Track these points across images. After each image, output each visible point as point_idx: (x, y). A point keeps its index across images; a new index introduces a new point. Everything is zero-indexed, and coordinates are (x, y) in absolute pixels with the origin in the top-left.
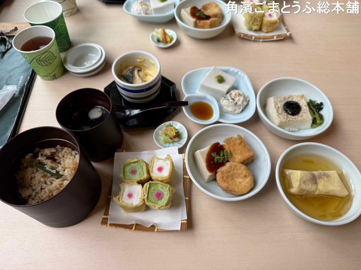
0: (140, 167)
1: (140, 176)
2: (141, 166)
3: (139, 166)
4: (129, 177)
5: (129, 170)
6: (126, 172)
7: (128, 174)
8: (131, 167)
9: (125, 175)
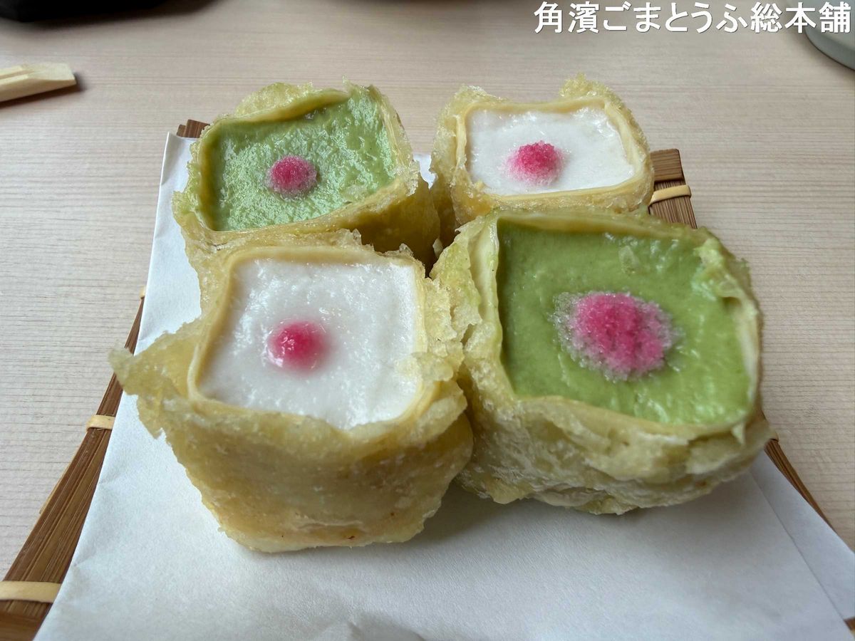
0: (354, 143)
1: (357, 188)
2: (356, 132)
3: (342, 135)
4: (257, 215)
5: (252, 173)
6: (231, 187)
7: (242, 199)
8: (272, 151)
9: (223, 206)
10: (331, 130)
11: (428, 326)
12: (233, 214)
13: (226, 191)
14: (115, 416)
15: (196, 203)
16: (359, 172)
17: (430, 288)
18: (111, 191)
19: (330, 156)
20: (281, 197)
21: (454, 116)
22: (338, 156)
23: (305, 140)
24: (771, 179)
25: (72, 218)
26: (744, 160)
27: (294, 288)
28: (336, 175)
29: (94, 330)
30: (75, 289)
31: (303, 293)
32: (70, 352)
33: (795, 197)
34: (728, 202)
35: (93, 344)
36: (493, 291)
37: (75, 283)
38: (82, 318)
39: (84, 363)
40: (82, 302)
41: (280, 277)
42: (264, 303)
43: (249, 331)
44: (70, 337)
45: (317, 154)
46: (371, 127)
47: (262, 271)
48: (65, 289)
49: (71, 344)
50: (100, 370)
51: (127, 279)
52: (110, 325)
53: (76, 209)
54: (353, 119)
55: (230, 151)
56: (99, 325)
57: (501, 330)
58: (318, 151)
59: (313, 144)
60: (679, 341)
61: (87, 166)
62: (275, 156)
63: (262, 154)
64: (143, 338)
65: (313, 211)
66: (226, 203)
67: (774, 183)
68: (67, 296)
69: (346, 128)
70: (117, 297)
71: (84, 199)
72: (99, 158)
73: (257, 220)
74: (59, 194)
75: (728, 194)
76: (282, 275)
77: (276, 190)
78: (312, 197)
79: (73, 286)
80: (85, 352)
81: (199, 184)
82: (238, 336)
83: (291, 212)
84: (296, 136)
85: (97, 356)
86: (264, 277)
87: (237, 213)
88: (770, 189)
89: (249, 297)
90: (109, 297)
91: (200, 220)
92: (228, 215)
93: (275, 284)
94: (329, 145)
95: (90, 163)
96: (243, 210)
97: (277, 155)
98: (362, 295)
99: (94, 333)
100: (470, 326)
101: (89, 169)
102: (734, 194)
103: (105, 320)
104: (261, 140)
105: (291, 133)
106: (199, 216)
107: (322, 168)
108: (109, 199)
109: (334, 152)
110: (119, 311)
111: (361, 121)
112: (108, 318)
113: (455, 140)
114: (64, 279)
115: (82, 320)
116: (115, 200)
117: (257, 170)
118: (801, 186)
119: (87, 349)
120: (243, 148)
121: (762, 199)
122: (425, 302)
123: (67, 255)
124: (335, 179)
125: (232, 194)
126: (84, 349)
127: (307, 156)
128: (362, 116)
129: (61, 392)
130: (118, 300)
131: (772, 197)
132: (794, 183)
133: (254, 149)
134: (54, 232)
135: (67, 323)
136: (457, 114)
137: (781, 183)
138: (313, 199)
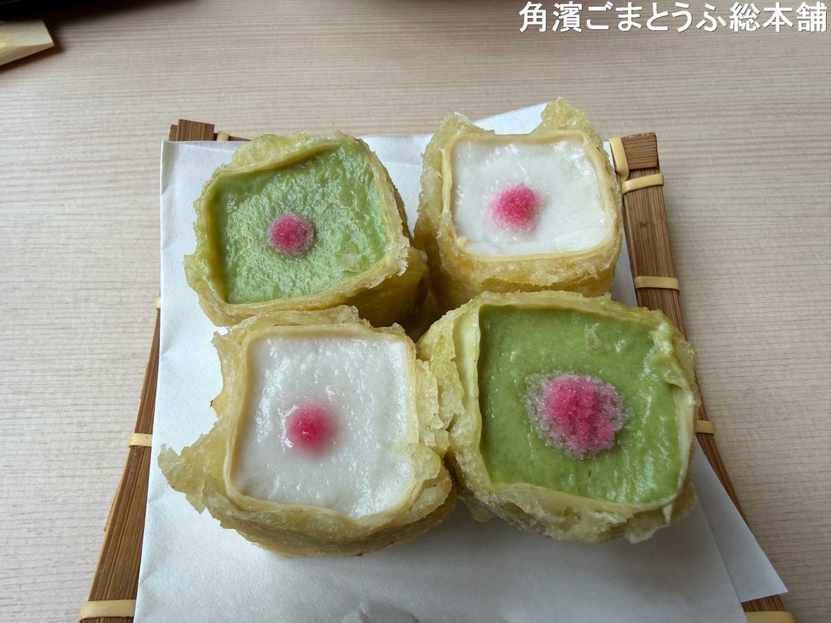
0: (346, 198)
1: (353, 258)
2: (348, 186)
3: (335, 189)
4: (262, 276)
5: (253, 230)
6: (236, 242)
7: (247, 258)
8: (270, 204)
9: (230, 264)
10: (323, 182)
11: (420, 409)
12: (241, 275)
13: (231, 247)
14: (151, 433)
15: (207, 270)
16: (353, 232)
17: (422, 370)
18: (108, 178)
19: (325, 211)
20: (282, 257)
21: (440, 149)
22: (332, 211)
23: (301, 192)
24: (747, 136)
25: (77, 212)
26: (723, 113)
27: (303, 367)
28: (331, 234)
29: (117, 336)
30: (93, 293)
31: (310, 373)
32: (99, 359)
33: (766, 157)
34: (701, 166)
35: (118, 350)
36: (474, 382)
37: (91, 286)
38: (104, 324)
39: (113, 370)
40: (101, 306)
41: (290, 355)
42: (279, 386)
43: (268, 416)
44: (96, 344)
45: (312, 208)
46: (362, 181)
47: (273, 349)
48: (84, 293)
49: (98, 351)
50: (129, 377)
51: (138, 279)
52: (130, 330)
53: (80, 202)
54: (344, 171)
55: (231, 205)
56: (121, 330)
57: (481, 420)
58: (313, 206)
59: (308, 198)
60: (628, 422)
61: (81, 148)
62: (273, 210)
63: (261, 208)
64: (164, 352)
65: (313, 274)
66: (232, 261)
67: (749, 141)
68: (86, 301)
69: (338, 181)
70: (132, 300)
71: (85, 190)
72: (91, 138)
73: (263, 282)
74: (59, 184)
75: (702, 156)
76: (292, 352)
77: (277, 250)
78: (311, 258)
79: (90, 289)
80: (112, 359)
81: (207, 249)
82: (259, 421)
83: (293, 276)
84: (291, 188)
85: (123, 363)
86: (276, 356)
87: (244, 273)
88: (744, 147)
89: (264, 377)
90: (125, 300)
91: (212, 290)
92: (235, 275)
93: (286, 363)
94: (323, 199)
95: (84, 146)
96: (250, 270)
97: (275, 209)
98: (362, 373)
99: (117, 339)
100: (455, 415)
101: (83, 152)
102: (709, 156)
103: (125, 325)
104: (259, 191)
105: (287, 185)
106: (210, 285)
107: (319, 224)
108: (108, 188)
109: (328, 208)
110: (136, 315)
111: (352, 173)
112: (128, 323)
113: (441, 179)
114: (81, 282)
115: (104, 326)
116: (115, 189)
117: (257, 225)
118: (773, 142)
119: (114, 356)
120: (243, 201)
121: (735, 161)
122: (416, 385)
123: (79, 255)
124: (330, 238)
125: (237, 250)
126: (111, 356)
127: (302, 210)
128: (352, 167)
129: (98, 400)
130: (134, 303)
131: (745, 157)
132: (769, 140)
133: (253, 201)
134: (62, 229)
135: (91, 330)
136: (442, 148)
137: (756, 140)
138: (312, 261)
